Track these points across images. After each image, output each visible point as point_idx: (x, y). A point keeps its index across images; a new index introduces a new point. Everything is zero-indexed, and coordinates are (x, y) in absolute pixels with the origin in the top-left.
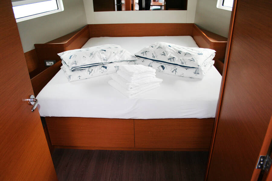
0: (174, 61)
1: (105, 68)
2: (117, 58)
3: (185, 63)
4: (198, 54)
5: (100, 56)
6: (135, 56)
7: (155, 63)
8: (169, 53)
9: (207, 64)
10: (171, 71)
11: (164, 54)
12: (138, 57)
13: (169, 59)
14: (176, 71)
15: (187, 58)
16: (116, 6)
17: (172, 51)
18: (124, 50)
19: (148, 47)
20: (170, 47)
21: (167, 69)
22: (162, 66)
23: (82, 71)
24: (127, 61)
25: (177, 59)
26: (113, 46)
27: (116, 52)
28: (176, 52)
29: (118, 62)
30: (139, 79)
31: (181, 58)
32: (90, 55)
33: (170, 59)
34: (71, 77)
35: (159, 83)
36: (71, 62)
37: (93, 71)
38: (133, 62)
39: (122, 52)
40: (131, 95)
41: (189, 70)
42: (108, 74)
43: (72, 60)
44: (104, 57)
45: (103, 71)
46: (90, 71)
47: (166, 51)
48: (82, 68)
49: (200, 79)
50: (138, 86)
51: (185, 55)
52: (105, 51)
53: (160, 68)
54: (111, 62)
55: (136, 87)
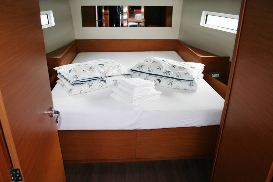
0: (170, 74)
1: (104, 82)
2: (115, 72)
3: (181, 76)
4: (191, 68)
5: (99, 70)
6: (131, 70)
7: (151, 76)
8: (164, 67)
9: (199, 77)
10: (167, 83)
11: (160, 68)
12: (134, 71)
13: (164, 73)
14: (172, 84)
15: (181, 72)
16: (97, 22)
17: (166, 65)
18: (121, 65)
19: (142, 61)
20: (164, 62)
21: (163, 82)
22: (158, 80)
23: (81, 84)
24: (124, 75)
25: (172, 73)
26: (109, 61)
27: (113, 66)
28: (171, 66)
29: (117, 76)
30: (140, 91)
31: (176, 72)
32: (89, 69)
33: (166, 73)
34: (72, 91)
35: (159, 95)
36: (72, 76)
37: (93, 85)
38: (130, 76)
39: (119, 66)
40: (136, 107)
41: (184, 82)
42: (106, 88)
43: (72, 74)
44: (103, 71)
45: (103, 85)
46: (90, 85)
47: (161, 66)
48: (82, 82)
49: (194, 91)
50: (140, 98)
51: (180, 68)
52: (103, 65)
53: (156, 81)
54: (109, 76)
55: (139, 99)
